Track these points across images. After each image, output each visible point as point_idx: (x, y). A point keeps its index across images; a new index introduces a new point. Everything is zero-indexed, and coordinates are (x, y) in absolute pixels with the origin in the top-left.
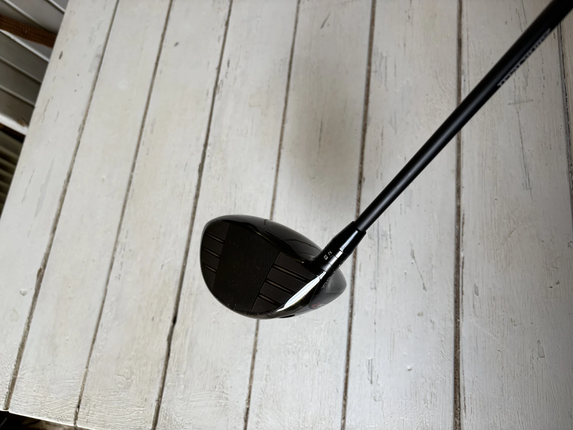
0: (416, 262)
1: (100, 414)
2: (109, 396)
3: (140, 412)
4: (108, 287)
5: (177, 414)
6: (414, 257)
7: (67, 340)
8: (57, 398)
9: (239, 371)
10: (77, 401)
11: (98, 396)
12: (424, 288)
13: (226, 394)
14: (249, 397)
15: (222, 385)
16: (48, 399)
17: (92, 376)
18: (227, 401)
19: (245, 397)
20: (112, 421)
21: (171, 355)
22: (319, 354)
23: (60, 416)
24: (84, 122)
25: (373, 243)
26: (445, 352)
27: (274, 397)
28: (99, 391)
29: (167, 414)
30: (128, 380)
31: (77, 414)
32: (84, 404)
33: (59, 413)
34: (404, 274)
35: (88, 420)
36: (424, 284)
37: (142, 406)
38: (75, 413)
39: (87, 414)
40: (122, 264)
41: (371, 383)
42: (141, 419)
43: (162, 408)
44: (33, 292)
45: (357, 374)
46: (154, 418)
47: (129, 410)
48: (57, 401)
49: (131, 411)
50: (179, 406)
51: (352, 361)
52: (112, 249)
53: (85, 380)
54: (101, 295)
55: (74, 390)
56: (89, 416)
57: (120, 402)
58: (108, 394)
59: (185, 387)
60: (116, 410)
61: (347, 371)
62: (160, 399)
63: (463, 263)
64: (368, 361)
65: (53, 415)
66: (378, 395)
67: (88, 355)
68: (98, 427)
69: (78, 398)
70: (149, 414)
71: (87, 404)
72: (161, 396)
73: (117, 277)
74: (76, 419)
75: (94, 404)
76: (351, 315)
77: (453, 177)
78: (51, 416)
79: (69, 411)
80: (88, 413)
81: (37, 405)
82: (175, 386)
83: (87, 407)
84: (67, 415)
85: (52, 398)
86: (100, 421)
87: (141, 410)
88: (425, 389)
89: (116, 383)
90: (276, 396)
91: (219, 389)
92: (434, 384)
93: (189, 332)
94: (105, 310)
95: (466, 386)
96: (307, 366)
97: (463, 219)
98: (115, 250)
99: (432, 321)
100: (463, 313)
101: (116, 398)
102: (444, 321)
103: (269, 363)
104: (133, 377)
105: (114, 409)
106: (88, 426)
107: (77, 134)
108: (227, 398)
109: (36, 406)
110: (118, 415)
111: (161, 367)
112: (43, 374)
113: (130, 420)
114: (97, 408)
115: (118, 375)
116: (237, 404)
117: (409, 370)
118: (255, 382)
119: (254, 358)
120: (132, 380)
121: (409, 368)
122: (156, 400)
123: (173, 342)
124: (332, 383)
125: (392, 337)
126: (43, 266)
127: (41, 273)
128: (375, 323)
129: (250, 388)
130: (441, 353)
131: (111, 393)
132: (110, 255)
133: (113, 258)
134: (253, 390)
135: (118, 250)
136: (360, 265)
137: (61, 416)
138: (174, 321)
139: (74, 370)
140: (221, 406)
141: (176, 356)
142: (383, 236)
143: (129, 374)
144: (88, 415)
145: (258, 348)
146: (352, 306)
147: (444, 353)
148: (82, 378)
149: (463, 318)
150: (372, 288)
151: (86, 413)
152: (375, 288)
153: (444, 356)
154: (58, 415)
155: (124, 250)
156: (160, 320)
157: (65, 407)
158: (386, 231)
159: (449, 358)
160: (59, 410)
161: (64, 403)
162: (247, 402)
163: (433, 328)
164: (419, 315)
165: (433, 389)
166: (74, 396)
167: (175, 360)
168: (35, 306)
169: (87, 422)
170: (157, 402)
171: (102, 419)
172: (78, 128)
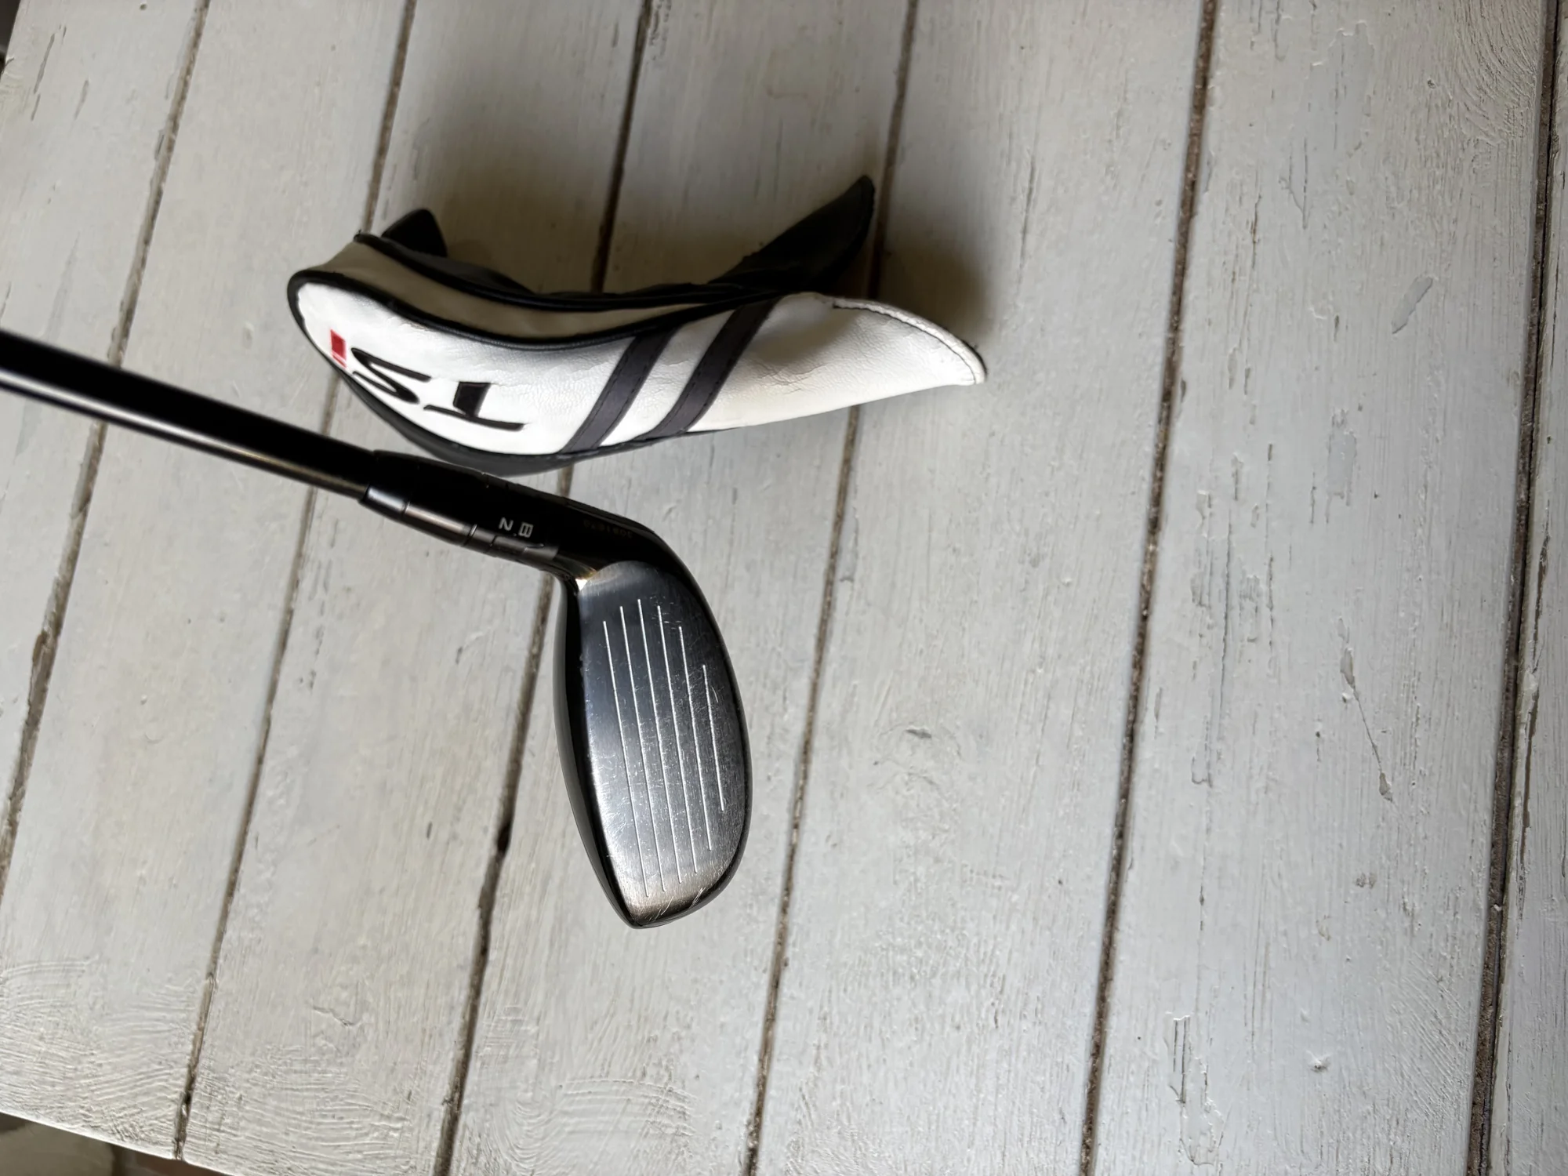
0: (1357, 696)
1: (258, 1128)
2: (286, 1072)
3: (391, 1133)
4: (275, 713)
5: (513, 1150)
6: (1351, 681)
7: (142, 879)
8: (115, 1068)
9: (722, 1025)
10: (183, 1082)
11: (250, 1071)
12: (1384, 791)
13: (679, 1098)
14: (759, 1112)
15: (667, 1068)
16: (86, 1067)
17: (227, 1004)
18: (681, 1123)
19: (745, 1114)
20: (298, 1155)
21: (493, 955)
22: (1001, 992)
23: (127, 1126)
24: (174, 121)
25: (1209, 620)
26: (1448, 1017)
27: (846, 1122)
28: (253, 1054)
29: (482, 1147)
30: (351, 1027)
31: (182, 1121)
32: (203, 1094)
33: (126, 1115)
34: (1316, 737)
35: (218, 1145)
36: (1382, 776)
37: (396, 1115)
38: (177, 1120)
39: (216, 1127)
40: (319, 634)
41: (1183, 1101)
42: (395, 1157)
43: (465, 1126)
44: (23, 710)
45: (1133, 1067)
46: (438, 1155)
47: (355, 1126)
48: (116, 1076)
49: (361, 1129)
50: (520, 1125)
51: (1114, 1022)
52: (284, 582)
53: (205, 1014)
54: (252, 737)
55: (170, 1044)
56: (223, 1131)
57: (322, 1095)
58: (283, 1068)
59: (541, 1065)
60: (311, 1123)
61: (1097, 1051)
62: (457, 1095)
63: (1534, 714)
64: (1172, 1025)
65: (106, 1121)
66: (1204, 1142)
67: (212, 933)
68: (251, 1168)
69: (185, 1071)
70: (422, 1144)
71: (216, 1094)
72: (459, 1086)
73: (302, 680)
74: (180, 1138)
75: (238, 1095)
76: (1118, 866)
77: (1512, 396)
78: (98, 1122)
79: (159, 1113)
80: (220, 1124)
81: (53, 1085)
82: (506, 1059)
83: (213, 1103)
84: (151, 1125)
85: (100, 1065)
86: (261, 1151)
87: (396, 1130)
88: (1369, 1138)
89: (308, 1032)
90: (849, 1121)
91: (658, 1079)
92: (1401, 1122)
93: (553, 886)
94: (266, 791)
95: (1514, 1138)
96: (958, 1028)
97: (1544, 554)
98: (295, 584)
99: (1409, 908)
100: (1521, 890)
101: (310, 1084)
102: (1451, 912)
103: (826, 1009)
104: (365, 1017)
105: (304, 1118)
106: (221, 1163)
107: (151, 166)
108: (684, 1113)
109: (50, 1088)
110: (317, 1139)
111: (460, 994)
112: (68, 986)
113: (359, 1156)
114: (247, 1108)
115: (315, 1008)
116: (717, 1134)
117: (1319, 1069)
118: (778, 1068)
119: (776, 984)
120: (362, 1028)
121: (1319, 1063)
122: (445, 1101)
123: (496, 912)
124: (1043, 1089)
125: (1262, 951)
126: (50, 623)
127: (45, 649)
128: (1202, 900)
129: (762, 1084)
130: (1434, 1020)
131: (291, 1065)
132: (279, 601)
133: (290, 612)
134: (772, 1092)
135: (306, 585)
136: (1159, 695)
137: (132, 1126)
138: (503, 841)
139: (170, 980)
140: (662, 1136)
141: (510, 961)
142: (1244, 596)
143: (352, 1008)
144: (218, 1130)
145: (789, 953)
146: (1121, 834)
147: (1443, 1021)
148: (196, 1008)
149: (1521, 909)
150: (1198, 778)
151: (212, 1123)
152: (1209, 781)
153: (1444, 1032)
154: (122, 1123)
155: (326, 586)
156: (454, 837)
157: (145, 1099)
158: (1257, 581)
159: (1460, 1040)
160: (122, 1105)
161: (138, 1083)
162: (751, 1128)
163: (1410, 932)
164: (1360, 883)
165: (1399, 1140)
166: (172, 1064)
167: (507, 974)
168: (30, 758)
169: (217, 1153)
170: (446, 1105)
171: (264, 1146)
172: (154, 143)
